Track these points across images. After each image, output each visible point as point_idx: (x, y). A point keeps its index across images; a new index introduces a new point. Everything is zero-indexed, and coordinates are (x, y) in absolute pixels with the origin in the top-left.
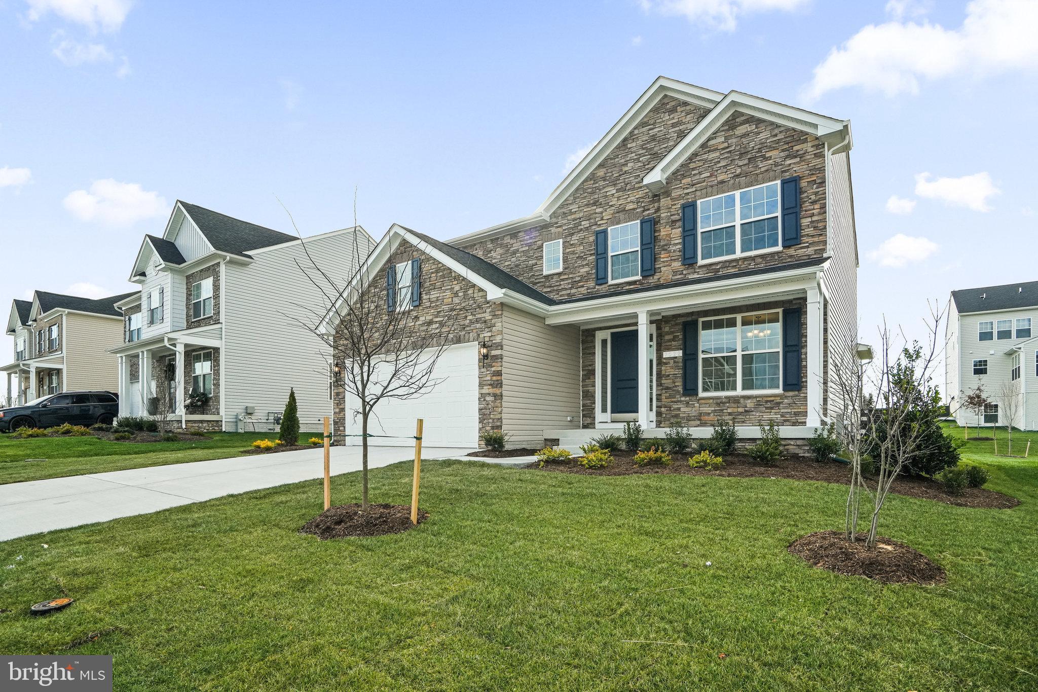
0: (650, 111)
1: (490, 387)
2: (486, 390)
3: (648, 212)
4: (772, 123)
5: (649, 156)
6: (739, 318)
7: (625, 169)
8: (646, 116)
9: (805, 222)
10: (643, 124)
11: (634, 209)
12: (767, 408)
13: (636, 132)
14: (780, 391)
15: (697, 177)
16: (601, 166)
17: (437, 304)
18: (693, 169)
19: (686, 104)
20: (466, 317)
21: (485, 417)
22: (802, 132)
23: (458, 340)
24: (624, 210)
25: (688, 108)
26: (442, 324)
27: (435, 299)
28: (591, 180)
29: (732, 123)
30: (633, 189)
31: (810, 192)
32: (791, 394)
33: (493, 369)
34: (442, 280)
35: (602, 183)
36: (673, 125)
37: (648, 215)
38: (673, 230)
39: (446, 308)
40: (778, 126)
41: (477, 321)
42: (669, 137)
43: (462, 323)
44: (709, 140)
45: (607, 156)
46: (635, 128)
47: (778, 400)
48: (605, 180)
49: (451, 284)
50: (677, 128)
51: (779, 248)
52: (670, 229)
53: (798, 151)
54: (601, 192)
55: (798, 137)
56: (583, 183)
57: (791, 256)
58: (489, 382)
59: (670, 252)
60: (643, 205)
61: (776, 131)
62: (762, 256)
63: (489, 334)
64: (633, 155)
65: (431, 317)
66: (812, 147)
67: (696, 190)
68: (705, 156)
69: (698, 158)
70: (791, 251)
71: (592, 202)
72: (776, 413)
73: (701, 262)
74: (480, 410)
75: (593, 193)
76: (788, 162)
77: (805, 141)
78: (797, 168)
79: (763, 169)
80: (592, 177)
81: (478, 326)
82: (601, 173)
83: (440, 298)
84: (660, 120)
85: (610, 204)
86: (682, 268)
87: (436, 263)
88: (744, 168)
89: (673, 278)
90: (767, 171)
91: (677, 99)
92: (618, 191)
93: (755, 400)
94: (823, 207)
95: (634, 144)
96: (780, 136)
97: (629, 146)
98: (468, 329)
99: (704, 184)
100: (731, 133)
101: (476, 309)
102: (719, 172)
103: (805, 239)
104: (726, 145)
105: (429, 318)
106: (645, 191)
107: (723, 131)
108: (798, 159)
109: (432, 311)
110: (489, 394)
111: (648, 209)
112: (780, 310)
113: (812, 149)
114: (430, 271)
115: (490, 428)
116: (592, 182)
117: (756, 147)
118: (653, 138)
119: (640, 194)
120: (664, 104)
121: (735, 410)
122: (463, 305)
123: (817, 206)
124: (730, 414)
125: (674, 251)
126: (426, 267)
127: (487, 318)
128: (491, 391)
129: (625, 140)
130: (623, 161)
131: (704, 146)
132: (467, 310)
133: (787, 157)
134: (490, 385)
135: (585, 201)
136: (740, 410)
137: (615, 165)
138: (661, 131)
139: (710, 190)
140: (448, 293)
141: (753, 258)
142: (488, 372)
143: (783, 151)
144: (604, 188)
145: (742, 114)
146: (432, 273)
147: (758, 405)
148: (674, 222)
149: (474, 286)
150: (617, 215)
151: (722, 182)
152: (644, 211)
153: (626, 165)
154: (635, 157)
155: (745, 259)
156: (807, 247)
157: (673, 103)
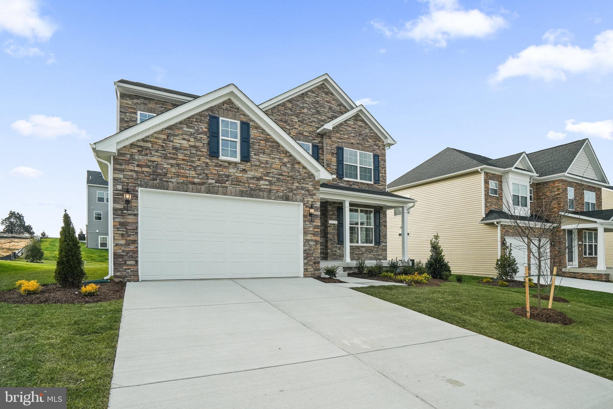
0: (316, 87)
1: (313, 235)
2: (309, 237)
3: (315, 141)
4: (370, 127)
5: (315, 111)
6: (359, 209)
7: (303, 111)
8: (314, 88)
9: (381, 175)
10: (312, 91)
11: (308, 136)
12: (369, 252)
13: (309, 93)
14: (373, 245)
15: (343, 136)
16: (290, 101)
17: (267, 166)
18: (341, 131)
19: (332, 94)
20: (293, 183)
21: (308, 255)
22: (379, 137)
23: (287, 199)
24: (303, 134)
25: (333, 97)
26: (271, 183)
27: (265, 162)
28: (283, 106)
29: (356, 117)
30: (307, 125)
31: (381, 163)
32: (376, 246)
33: (315, 224)
34: (271, 149)
35: (290, 112)
36: (327, 102)
37: (315, 143)
38: (333, 158)
39: (276, 171)
40: (372, 130)
41: (302, 188)
42: (325, 106)
43: (290, 187)
44: (347, 120)
45: (293, 98)
46: (309, 91)
47: (372, 248)
48: (291, 111)
49: (279, 154)
50: (329, 104)
51: (372, 183)
52: (331, 156)
53: (378, 144)
54: (290, 117)
55: (378, 139)
56: (278, 105)
57: (376, 188)
58: (312, 232)
59: (331, 168)
60: (312, 136)
61: (371, 131)
62: (367, 184)
63: (312, 200)
64: (307, 105)
65: (260, 175)
66: (382, 145)
67: (342, 142)
68: (346, 127)
69: (343, 127)
70: (376, 186)
71: (284, 120)
72: (372, 255)
73: (345, 179)
74: (305, 251)
75: (284, 114)
76: (375, 147)
77: (380, 141)
78: (378, 152)
79: (367, 145)
80: (283, 105)
81: (303, 192)
82: (289, 105)
83: (270, 162)
84: (321, 95)
85: (295, 127)
86: (337, 179)
87: (265, 134)
88: (361, 141)
89: (333, 182)
90: (368, 147)
91: (328, 89)
92: (299, 121)
93: (365, 248)
94: (385, 171)
95: (308, 100)
96: (372, 134)
97: (305, 99)
98: (295, 192)
99: (346, 140)
100: (355, 122)
101: (301, 180)
102: (351, 138)
103: (380, 182)
104: (354, 127)
105: (258, 175)
106: (313, 129)
107: (353, 119)
108: (377, 148)
109: (262, 170)
110: (312, 240)
111: (315, 140)
112: (373, 210)
113: (382, 146)
114: (259, 138)
115: (313, 263)
116: (284, 108)
117: (365, 134)
118: (318, 103)
119: (311, 129)
120: (322, 87)
121: (358, 252)
122: (291, 174)
123: (383, 170)
124: (356, 254)
125: (333, 169)
126: (253, 133)
127: (310, 188)
128: (314, 238)
129: (303, 94)
130: (302, 105)
131: (345, 121)
132: (293, 178)
133: (375, 145)
134: (312, 234)
135: (279, 118)
136: (360, 252)
137: (297, 105)
138: (321, 101)
139: (348, 145)
140: (277, 161)
141: (364, 184)
142: (311, 225)
143: (374, 141)
144: (291, 115)
145: (360, 116)
146: (262, 140)
147: (366, 250)
148: (332, 153)
149: (299, 163)
150: (299, 135)
151: (352, 143)
152: (313, 140)
153: (303, 108)
154: (308, 107)
155: (361, 183)
156: (381, 186)
157: (327, 90)
